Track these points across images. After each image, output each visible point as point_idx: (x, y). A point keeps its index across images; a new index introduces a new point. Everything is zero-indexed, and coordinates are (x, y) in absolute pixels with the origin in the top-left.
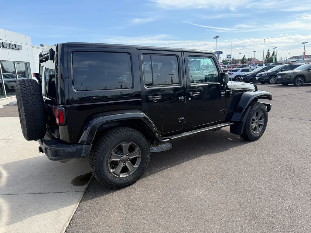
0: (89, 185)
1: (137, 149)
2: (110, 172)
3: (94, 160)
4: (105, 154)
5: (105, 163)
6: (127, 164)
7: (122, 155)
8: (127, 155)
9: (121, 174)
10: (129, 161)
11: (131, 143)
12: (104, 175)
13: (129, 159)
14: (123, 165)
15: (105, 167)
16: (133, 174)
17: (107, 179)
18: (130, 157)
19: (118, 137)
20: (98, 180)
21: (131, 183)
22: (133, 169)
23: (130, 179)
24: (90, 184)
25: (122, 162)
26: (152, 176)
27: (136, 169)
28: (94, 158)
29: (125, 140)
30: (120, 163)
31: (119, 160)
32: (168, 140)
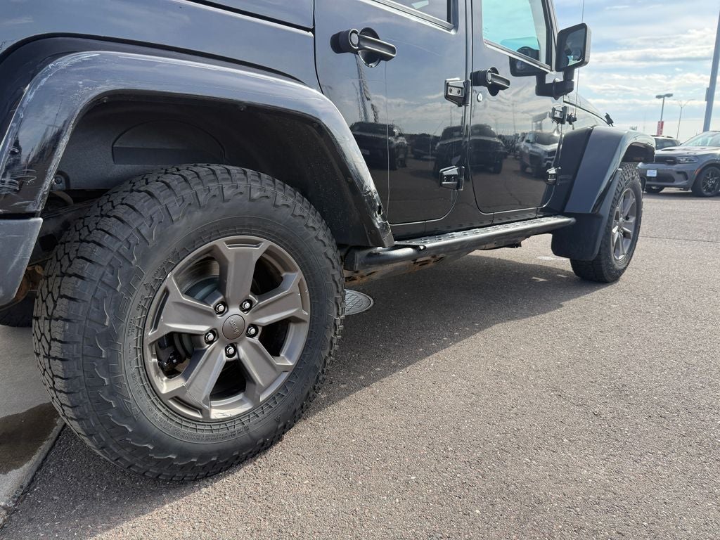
0: (39, 469)
1: (293, 280)
2: (155, 392)
3: (60, 323)
4: (130, 290)
5: (129, 342)
6: (242, 353)
7: (221, 308)
8: (248, 305)
9: (215, 403)
10: (252, 336)
11: (266, 244)
12: (125, 413)
13: (255, 326)
14: (225, 359)
15: (128, 365)
16: (272, 398)
17: (142, 433)
18: (262, 317)
19: (201, 198)
20: (86, 439)
21: (263, 444)
22: (274, 375)
23: (257, 427)
24: (45, 459)
25: (222, 342)
26: (342, 403)
27: (286, 375)
28: (56, 315)
29: (235, 226)
30: (209, 348)
31: (204, 328)
32: (409, 251)
